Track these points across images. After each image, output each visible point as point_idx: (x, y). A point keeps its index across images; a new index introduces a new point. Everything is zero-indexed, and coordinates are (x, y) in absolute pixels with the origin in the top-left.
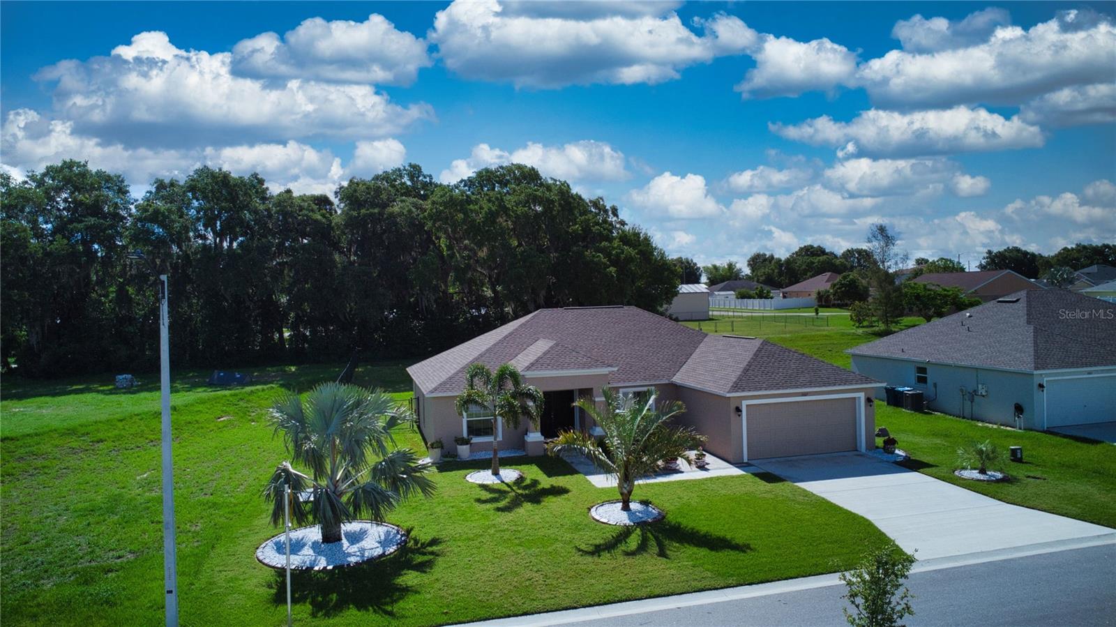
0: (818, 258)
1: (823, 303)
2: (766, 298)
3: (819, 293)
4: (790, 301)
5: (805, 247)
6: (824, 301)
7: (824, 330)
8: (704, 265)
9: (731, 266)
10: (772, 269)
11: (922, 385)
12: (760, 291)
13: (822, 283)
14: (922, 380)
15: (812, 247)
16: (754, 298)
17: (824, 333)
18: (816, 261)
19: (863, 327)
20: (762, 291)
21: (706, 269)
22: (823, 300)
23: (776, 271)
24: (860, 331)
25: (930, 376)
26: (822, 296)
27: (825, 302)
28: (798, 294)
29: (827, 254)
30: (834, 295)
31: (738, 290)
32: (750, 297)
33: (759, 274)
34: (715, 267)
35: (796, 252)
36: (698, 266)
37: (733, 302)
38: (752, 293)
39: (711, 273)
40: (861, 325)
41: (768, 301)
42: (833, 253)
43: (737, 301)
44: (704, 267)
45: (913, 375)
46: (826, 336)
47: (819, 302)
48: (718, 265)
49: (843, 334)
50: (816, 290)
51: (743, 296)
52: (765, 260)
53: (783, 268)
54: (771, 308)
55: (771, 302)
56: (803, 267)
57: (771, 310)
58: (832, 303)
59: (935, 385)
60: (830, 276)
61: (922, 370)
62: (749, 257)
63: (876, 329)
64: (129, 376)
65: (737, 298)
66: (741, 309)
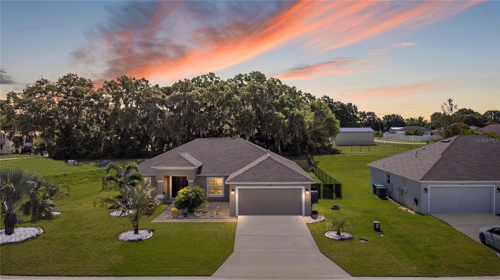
0: (467, 115)
5: (462, 109)
9: (420, 119)
10: (440, 121)
11: (388, 184)
12: (415, 132)
14: (389, 182)
15: (465, 109)
16: (413, 135)
18: (465, 116)
25: (391, 180)
28: (438, 134)
29: (473, 113)
31: (406, 131)
32: (411, 134)
37: (403, 137)
38: (412, 132)
41: (418, 137)
42: (478, 113)
44: (406, 119)
48: (413, 118)
51: (407, 134)
54: (419, 140)
57: (419, 141)
59: (392, 184)
61: (389, 176)
64: (73, 161)
65: (405, 135)
66: (406, 140)
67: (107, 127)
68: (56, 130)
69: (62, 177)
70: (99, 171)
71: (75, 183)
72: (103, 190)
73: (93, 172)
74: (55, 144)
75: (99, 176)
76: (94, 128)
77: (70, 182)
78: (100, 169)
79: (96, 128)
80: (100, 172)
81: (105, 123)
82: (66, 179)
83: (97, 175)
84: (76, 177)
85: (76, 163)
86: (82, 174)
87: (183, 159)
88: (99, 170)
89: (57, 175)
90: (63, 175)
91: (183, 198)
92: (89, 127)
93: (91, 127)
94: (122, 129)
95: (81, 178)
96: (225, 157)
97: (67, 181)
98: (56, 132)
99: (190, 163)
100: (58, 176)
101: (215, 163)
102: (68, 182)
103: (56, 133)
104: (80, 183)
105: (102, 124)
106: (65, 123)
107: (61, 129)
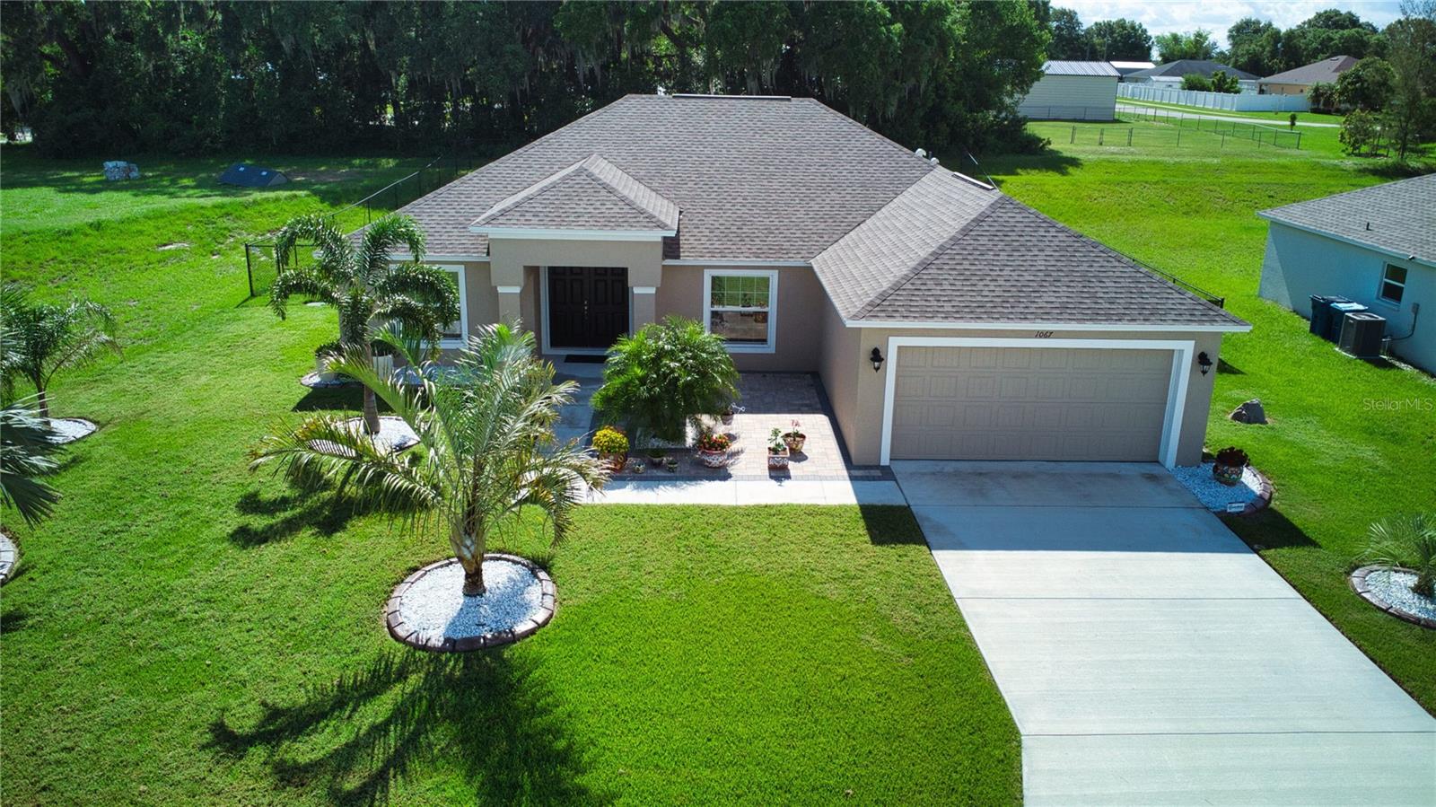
0: (1341, 32)
1: (1321, 107)
2: (1227, 91)
3: (1317, 90)
4: (1269, 99)
5: (1326, 12)
6: (1322, 103)
7: (1286, 155)
8: (1159, 34)
9: (1200, 37)
10: (1261, 46)
11: (1389, 304)
12: (1219, 80)
13: (1325, 73)
14: (1393, 293)
15: (1337, 13)
16: (1210, 91)
17: (1282, 161)
18: (1337, 36)
19: (1360, 155)
20: (1223, 80)
21: (1160, 40)
22: (1322, 100)
23: (1268, 49)
24: (1350, 163)
25: (1410, 288)
26: (1322, 95)
27: (1324, 105)
28: (1282, 88)
29: (1360, 26)
30: (1341, 94)
31: (1187, 76)
32: (1203, 88)
33: (1239, 52)
34: (1175, 38)
35: (1310, 21)
36: (1149, 34)
37: (1175, 95)
38: (1208, 81)
39: (1167, 46)
40: (1357, 151)
41: (1228, 97)
42: (1371, 25)
43: (1182, 92)
44: (1157, 37)
45: (1375, 280)
46: (1284, 167)
47: (1313, 103)
48: (1180, 33)
49: (1315, 166)
50: (1313, 84)
51: (1191, 86)
52: (1257, 31)
53: (1279, 45)
54: (1233, 108)
55: (1233, 98)
56: (1314, 45)
57: (1231, 112)
58: (1335, 106)
59: (1416, 308)
60: (1345, 61)
61: (1397, 273)
62: (1232, 25)
63: (1381, 161)
64: (122, 164)
65: (1184, 89)
66: (1186, 106)
67: (229, 35)
68: (44, 42)
69: (86, 235)
70: (223, 211)
71: (139, 259)
72: (253, 295)
73: (202, 215)
74: (50, 96)
75: (225, 229)
76: (185, 38)
77: (120, 256)
78: (226, 200)
79: (189, 38)
80: (228, 214)
81: (223, 20)
82: (102, 242)
83: (219, 224)
84: (141, 232)
85: (135, 174)
86: (161, 223)
87: (604, 192)
88: (222, 206)
89: (66, 226)
90: (91, 225)
91: (643, 381)
92: (166, 33)
93: (170, 37)
94: (286, 45)
95: (160, 240)
96: (765, 182)
97: (106, 252)
98: (46, 49)
99: (642, 212)
100: (69, 233)
101: (728, 206)
102: (112, 257)
103: (48, 57)
104: (159, 262)
105: (212, 23)
106: (76, 19)
107: (63, 40)
